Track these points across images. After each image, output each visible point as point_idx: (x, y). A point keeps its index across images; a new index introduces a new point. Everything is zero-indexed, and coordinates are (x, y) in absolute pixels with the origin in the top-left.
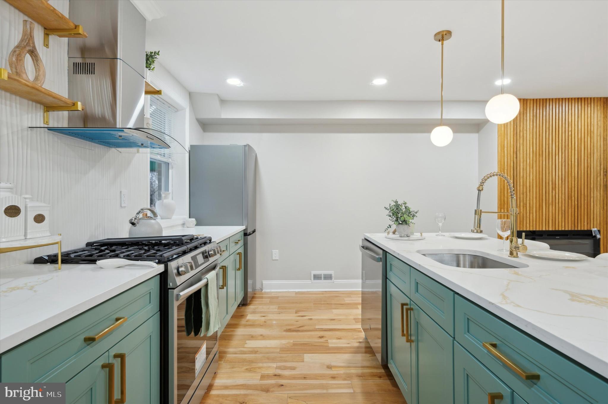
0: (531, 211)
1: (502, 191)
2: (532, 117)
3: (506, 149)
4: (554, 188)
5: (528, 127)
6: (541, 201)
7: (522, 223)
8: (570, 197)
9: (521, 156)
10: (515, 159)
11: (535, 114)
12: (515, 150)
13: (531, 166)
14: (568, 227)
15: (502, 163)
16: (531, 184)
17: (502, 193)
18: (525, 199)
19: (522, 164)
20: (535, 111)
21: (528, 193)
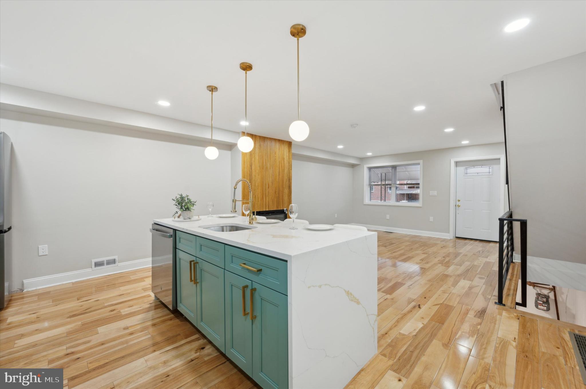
0: (258, 200)
1: (244, 188)
2: (259, 146)
3: (246, 163)
4: (269, 187)
5: (257, 152)
6: (263, 195)
7: (254, 207)
8: (275, 192)
9: (253, 168)
10: (250, 169)
11: (260, 145)
12: (251, 164)
13: (258, 174)
14: (275, 209)
15: (244, 172)
16: (258, 185)
17: (244, 190)
18: (255, 193)
19: (254, 173)
20: (260, 143)
21: (257, 190)
